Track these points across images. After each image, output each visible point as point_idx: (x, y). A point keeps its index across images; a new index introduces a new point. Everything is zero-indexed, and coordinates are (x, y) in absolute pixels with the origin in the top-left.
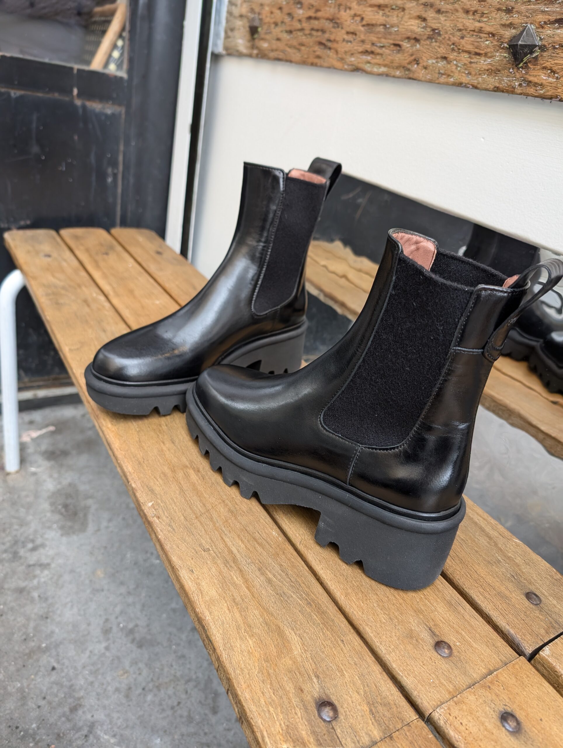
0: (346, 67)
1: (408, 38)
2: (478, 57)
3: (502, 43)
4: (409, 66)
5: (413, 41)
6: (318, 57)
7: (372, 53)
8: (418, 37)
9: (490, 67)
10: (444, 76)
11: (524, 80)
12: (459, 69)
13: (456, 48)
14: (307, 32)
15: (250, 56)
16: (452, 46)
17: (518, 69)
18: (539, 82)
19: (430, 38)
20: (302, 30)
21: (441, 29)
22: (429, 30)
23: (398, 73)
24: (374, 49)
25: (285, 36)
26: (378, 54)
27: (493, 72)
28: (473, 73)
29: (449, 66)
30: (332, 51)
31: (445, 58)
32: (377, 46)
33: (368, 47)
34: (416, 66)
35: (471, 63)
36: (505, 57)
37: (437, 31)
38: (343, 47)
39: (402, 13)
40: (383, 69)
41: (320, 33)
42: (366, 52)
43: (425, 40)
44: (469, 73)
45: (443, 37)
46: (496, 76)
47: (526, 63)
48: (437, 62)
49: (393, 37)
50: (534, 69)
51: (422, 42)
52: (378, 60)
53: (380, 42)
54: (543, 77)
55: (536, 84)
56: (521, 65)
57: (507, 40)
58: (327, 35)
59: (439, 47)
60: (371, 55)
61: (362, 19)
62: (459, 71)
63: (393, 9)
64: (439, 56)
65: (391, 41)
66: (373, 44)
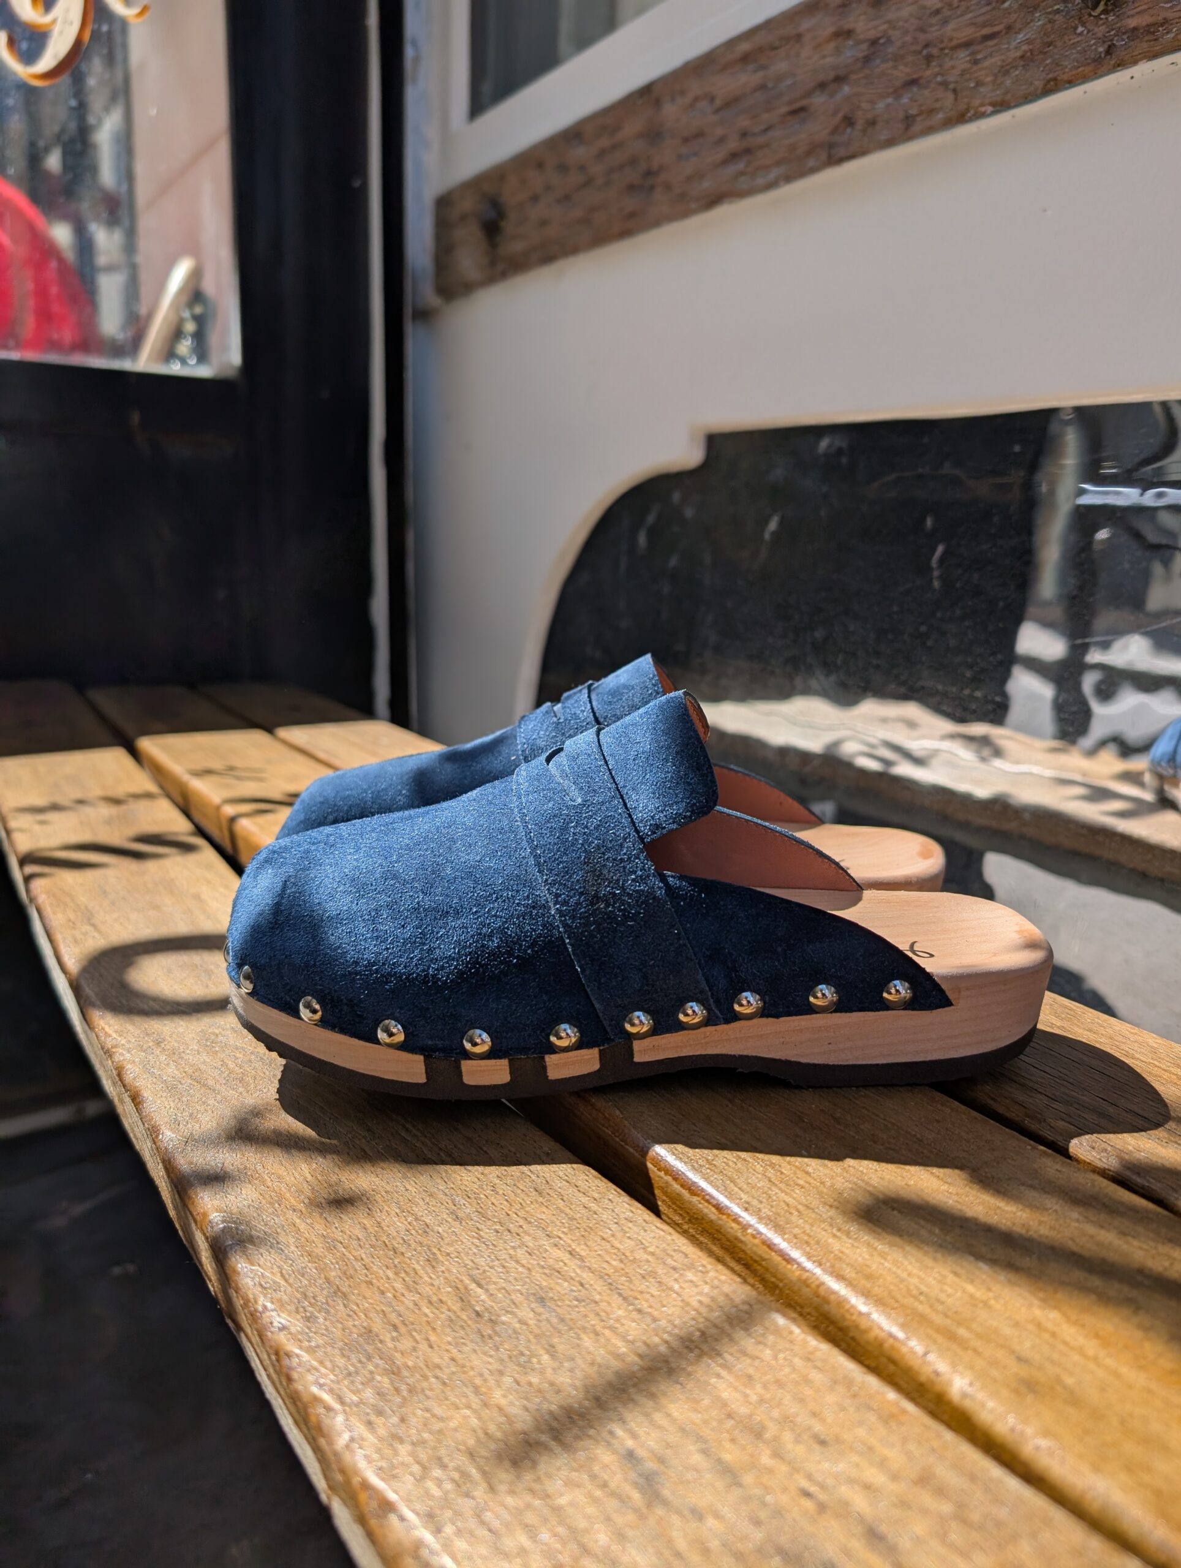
2: (991, 43)
4: (835, 138)
5: (832, 86)
6: (631, 215)
7: (748, 151)
8: (843, 73)
9: (1024, 49)
13: (936, 51)
14: (600, 180)
15: (490, 281)
16: (926, 52)
17: (1097, 17)
19: (867, 59)
21: (890, 32)
22: (863, 46)
23: (812, 162)
24: (747, 142)
25: (558, 211)
26: (761, 147)
27: (1035, 52)
29: (926, 93)
30: (659, 190)
31: (914, 82)
32: (752, 135)
34: (848, 131)
35: (976, 62)
37: (882, 41)
38: (680, 171)
39: (796, 46)
41: (627, 171)
42: (734, 156)
43: (859, 70)
45: (898, 44)
46: (1045, 59)
49: (786, 99)
52: (762, 159)
53: (759, 124)
56: (1101, 6)
58: (644, 167)
59: (895, 67)
60: (747, 158)
61: (713, 100)
63: (775, 48)
64: (898, 83)
65: (784, 109)
66: (744, 134)
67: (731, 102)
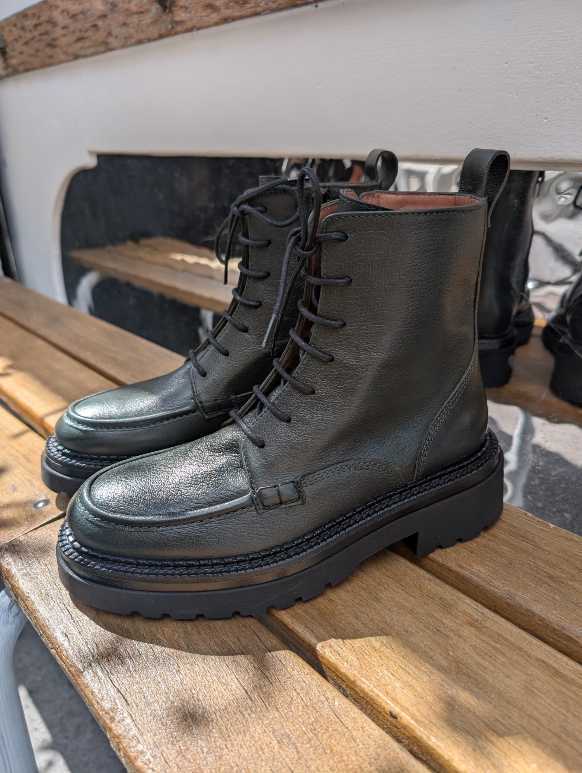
1: (100, 17)
6: (51, 57)
9: (152, 20)
10: (129, 39)
11: (173, 22)
12: (135, 29)
13: (129, 13)
14: (38, 38)
15: (8, 76)
16: (126, 13)
18: (182, 20)
20: (33, 38)
23: (101, 48)
25: (25, 48)
26: (87, 38)
28: (144, 28)
31: (125, 24)
33: (78, 34)
34: (111, 38)
36: (157, 8)
37: (114, 4)
38: (63, 41)
40: (92, 50)
44: (142, 31)
45: (119, 7)
47: (170, 8)
48: (122, 29)
50: (175, 11)
51: (109, 17)
52: (87, 43)
55: (181, 22)
56: (168, 10)
58: (51, 36)
60: (83, 41)
61: (68, 13)
62: (136, 31)
65: (90, 24)
67: (74, 16)
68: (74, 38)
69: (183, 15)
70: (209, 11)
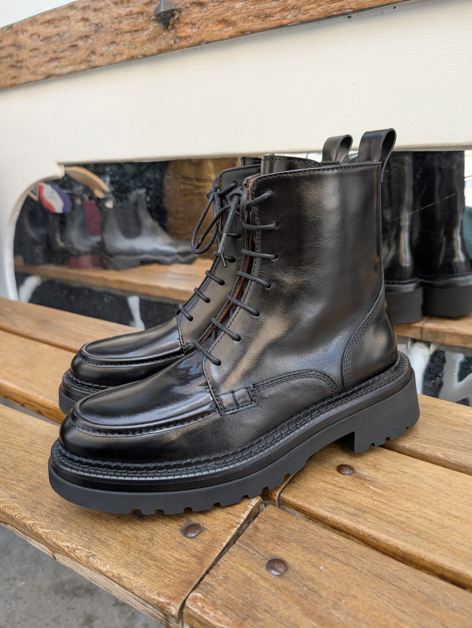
0: (40, 77)
1: (81, 38)
2: (137, 33)
3: (150, 17)
4: (89, 58)
5: (85, 39)
6: (14, 78)
7: (57, 59)
8: (88, 34)
9: (148, 37)
10: (118, 56)
11: (176, 37)
12: (127, 47)
13: (119, 32)
16: (116, 32)
17: (169, 31)
18: (187, 35)
19: (96, 31)
21: (102, 23)
22: (93, 26)
23: (83, 67)
24: (56, 55)
26: (62, 58)
27: (152, 39)
28: (138, 45)
29: (119, 47)
30: (24, 68)
31: (113, 43)
32: (58, 52)
33: (51, 55)
34: (94, 57)
35: (134, 39)
36: (156, 26)
37: (100, 25)
38: (31, 62)
39: (68, 21)
40: (70, 68)
41: (9, 59)
42: (52, 60)
43: (94, 35)
44: (136, 47)
45: (106, 27)
46: (155, 43)
47: (172, 25)
48: (109, 47)
49: (68, 40)
50: (180, 27)
51: (92, 37)
52: (64, 62)
53: (60, 48)
54: (188, 31)
55: (185, 38)
56: (170, 27)
57: (152, 14)
58: (15, 58)
59: (106, 36)
60: (57, 61)
61: (39, 36)
62: (128, 48)
63: (60, 20)
64: (108, 42)
65: (69, 45)
66: (55, 52)
67: (46, 39)
68: (47, 59)
69: (189, 31)
70: (221, 26)
